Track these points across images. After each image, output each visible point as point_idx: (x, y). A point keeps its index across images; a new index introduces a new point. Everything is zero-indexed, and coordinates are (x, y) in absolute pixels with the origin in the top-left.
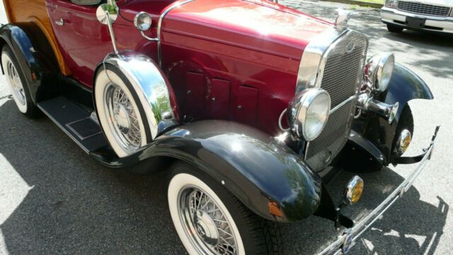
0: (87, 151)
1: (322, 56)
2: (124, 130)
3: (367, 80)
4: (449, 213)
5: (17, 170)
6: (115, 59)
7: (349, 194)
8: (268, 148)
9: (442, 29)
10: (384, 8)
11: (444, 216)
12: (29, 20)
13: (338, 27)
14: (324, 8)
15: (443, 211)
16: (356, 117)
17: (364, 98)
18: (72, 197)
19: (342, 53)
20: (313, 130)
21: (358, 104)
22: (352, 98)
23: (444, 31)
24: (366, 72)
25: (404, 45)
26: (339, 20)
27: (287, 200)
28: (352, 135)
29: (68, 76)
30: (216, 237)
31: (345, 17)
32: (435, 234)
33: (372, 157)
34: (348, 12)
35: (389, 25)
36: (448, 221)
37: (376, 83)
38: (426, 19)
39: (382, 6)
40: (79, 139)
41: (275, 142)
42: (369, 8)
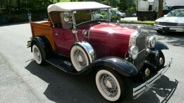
0: (66, 71)
1: (135, 38)
2: (80, 63)
3: (148, 45)
4: (179, 83)
5: (42, 79)
6: (77, 43)
7: (146, 73)
8: (123, 61)
9: (176, 30)
10: (155, 25)
11: (177, 84)
12: (41, 35)
13: (138, 30)
14: (134, 26)
15: (177, 83)
16: (146, 56)
17: (148, 50)
18: (62, 86)
19: (140, 37)
20: (134, 57)
21: (147, 52)
22: (144, 49)
23: (177, 31)
24: (148, 43)
25: (163, 37)
26: (138, 29)
27: (130, 72)
28: (146, 62)
29: (55, 51)
30: (111, 87)
31: (140, 28)
32: (174, 89)
33: (153, 67)
34: (140, 26)
35: (157, 30)
36: (178, 85)
37: (151, 46)
38: (170, 27)
39: (154, 24)
40: (63, 69)
41: (126, 60)
42: (150, 25)
